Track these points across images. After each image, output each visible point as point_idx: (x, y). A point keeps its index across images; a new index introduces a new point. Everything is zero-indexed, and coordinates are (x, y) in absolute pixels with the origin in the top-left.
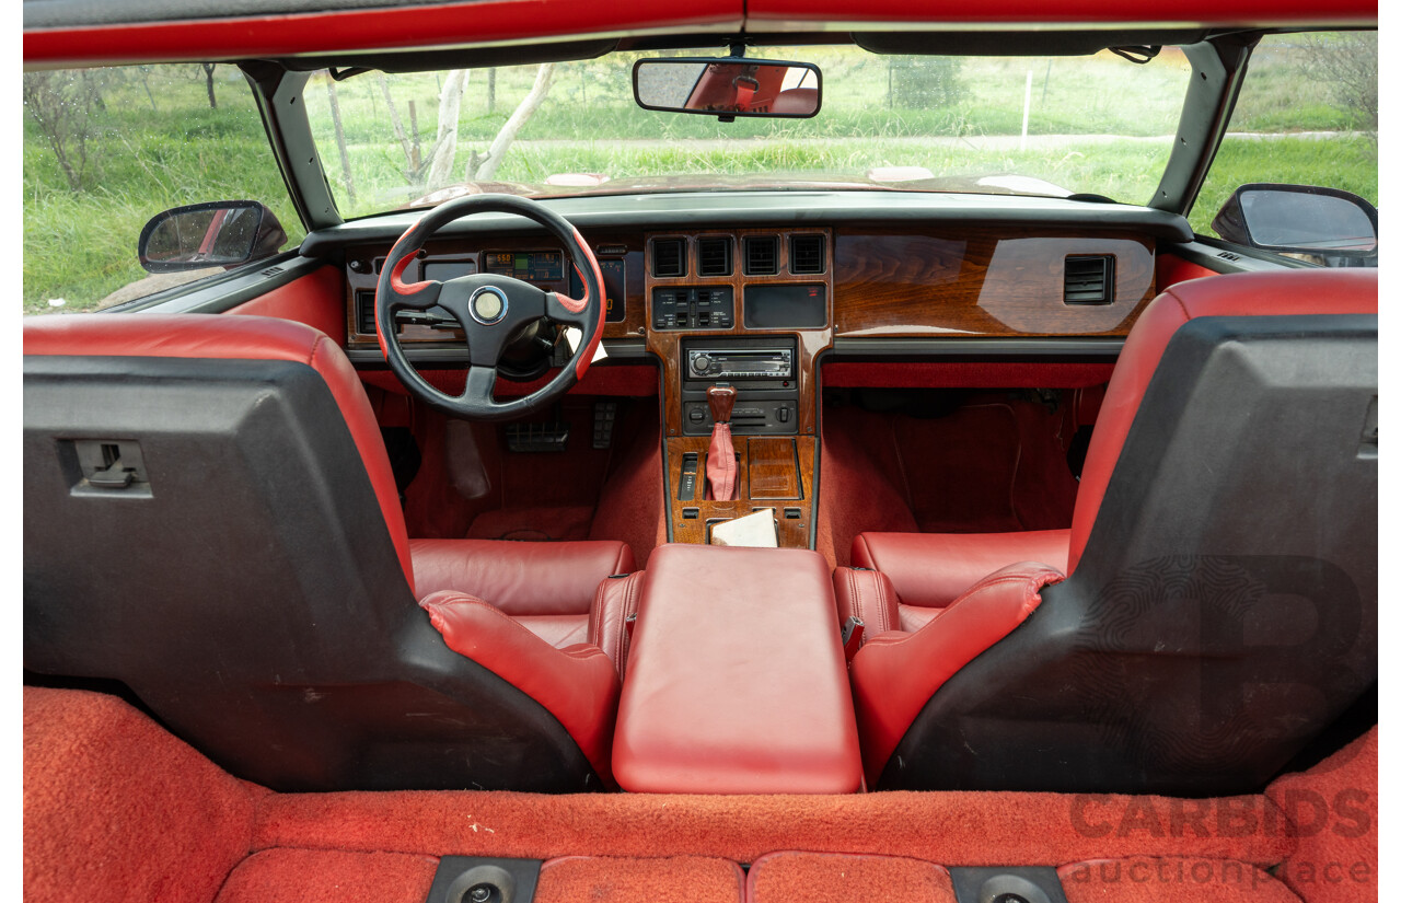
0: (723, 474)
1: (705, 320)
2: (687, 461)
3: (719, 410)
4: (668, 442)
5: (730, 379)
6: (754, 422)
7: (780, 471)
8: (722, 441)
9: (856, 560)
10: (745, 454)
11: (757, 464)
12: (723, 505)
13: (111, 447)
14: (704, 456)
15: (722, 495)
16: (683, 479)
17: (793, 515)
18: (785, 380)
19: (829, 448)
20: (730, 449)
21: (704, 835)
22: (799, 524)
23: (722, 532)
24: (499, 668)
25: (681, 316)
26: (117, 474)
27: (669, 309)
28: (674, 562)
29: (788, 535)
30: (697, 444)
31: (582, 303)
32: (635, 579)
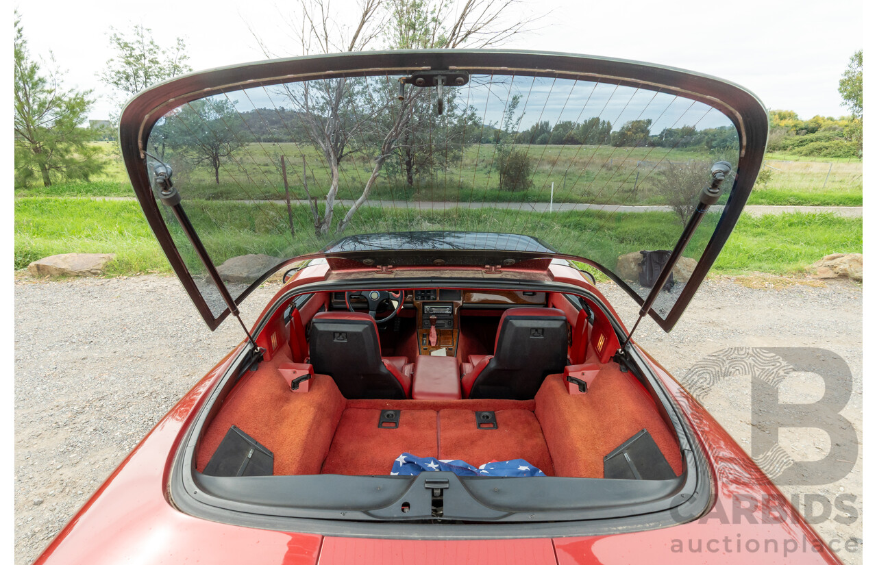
0: (433, 339)
1: (429, 298)
2: (424, 336)
3: (433, 322)
4: (419, 330)
5: (435, 314)
6: (442, 325)
7: (448, 338)
8: (433, 331)
9: (468, 361)
10: (439, 333)
11: (442, 337)
12: (433, 347)
13: (341, 333)
14: (429, 334)
15: (433, 345)
16: (423, 340)
17: (451, 350)
18: (450, 314)
19: (462, 332)
20: (435, 333)
21: (430, 406)
22: (452, 352)
23: (433, 353)
24: (394, 374)
25: (422, 297)
26: (341, 337)
27: (419, 295)
28: (422, 360)
29: (449, 354)
30: (426, 331)
31: (398, 295)
32: (412, 365)
